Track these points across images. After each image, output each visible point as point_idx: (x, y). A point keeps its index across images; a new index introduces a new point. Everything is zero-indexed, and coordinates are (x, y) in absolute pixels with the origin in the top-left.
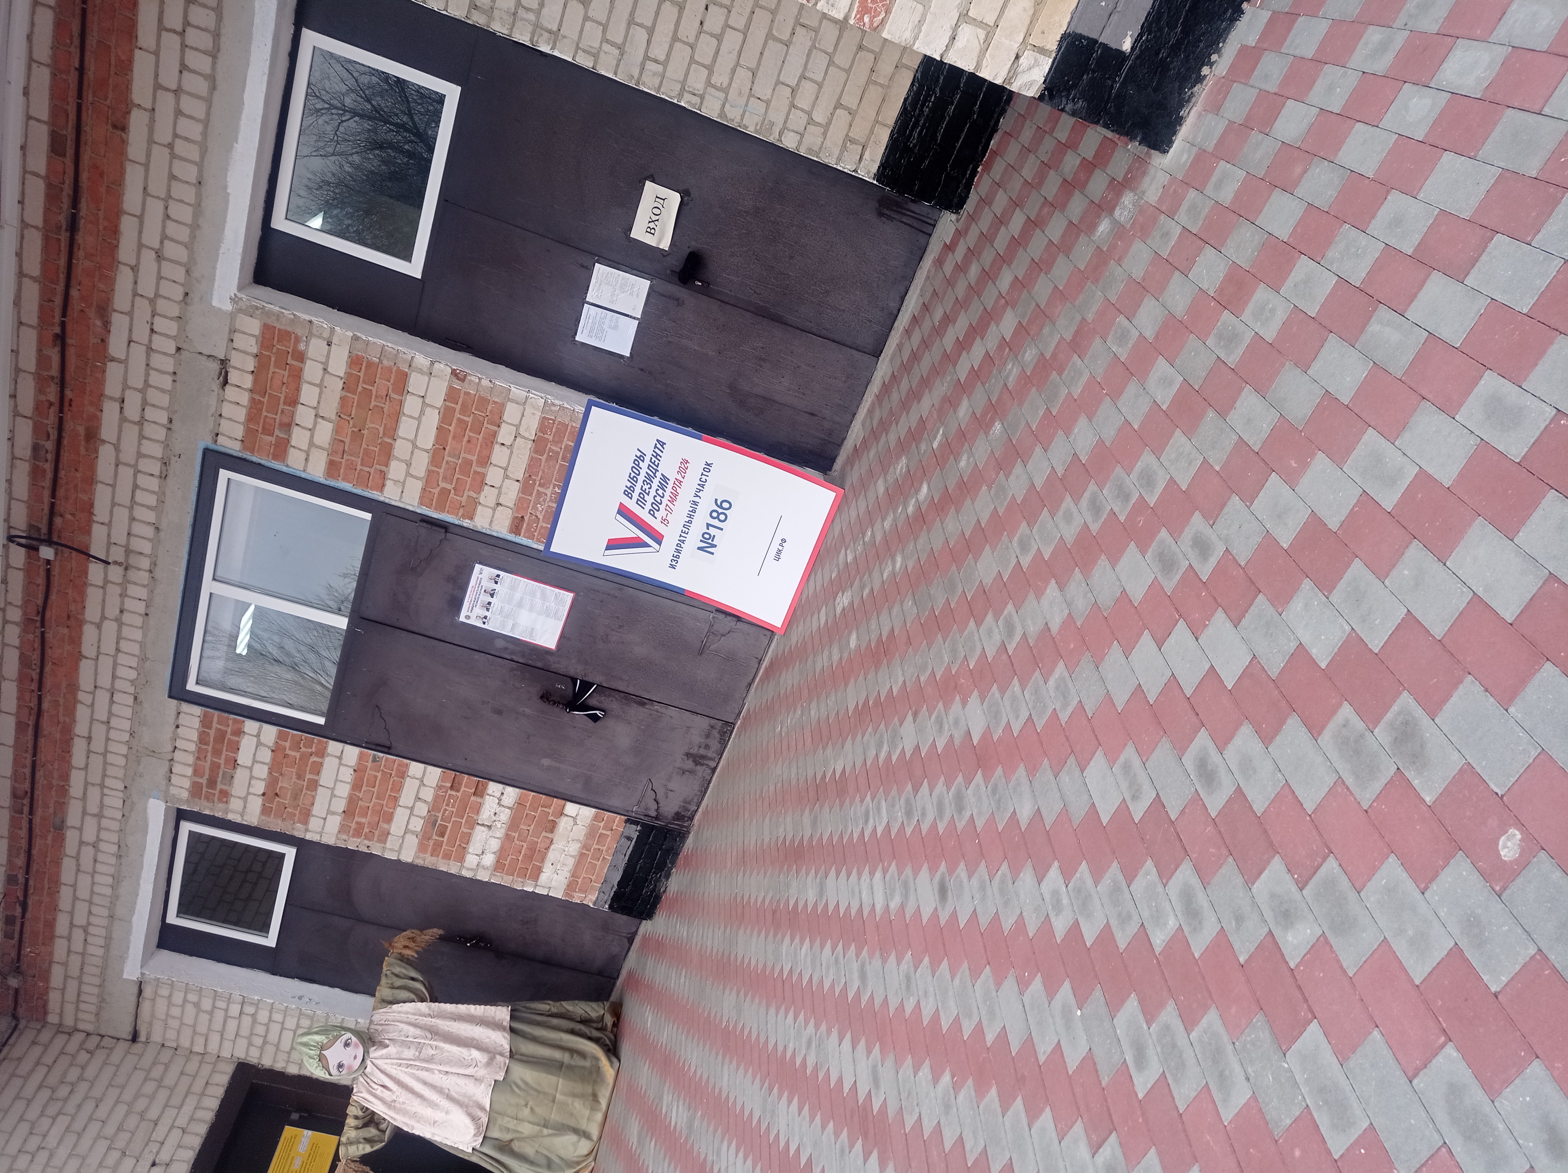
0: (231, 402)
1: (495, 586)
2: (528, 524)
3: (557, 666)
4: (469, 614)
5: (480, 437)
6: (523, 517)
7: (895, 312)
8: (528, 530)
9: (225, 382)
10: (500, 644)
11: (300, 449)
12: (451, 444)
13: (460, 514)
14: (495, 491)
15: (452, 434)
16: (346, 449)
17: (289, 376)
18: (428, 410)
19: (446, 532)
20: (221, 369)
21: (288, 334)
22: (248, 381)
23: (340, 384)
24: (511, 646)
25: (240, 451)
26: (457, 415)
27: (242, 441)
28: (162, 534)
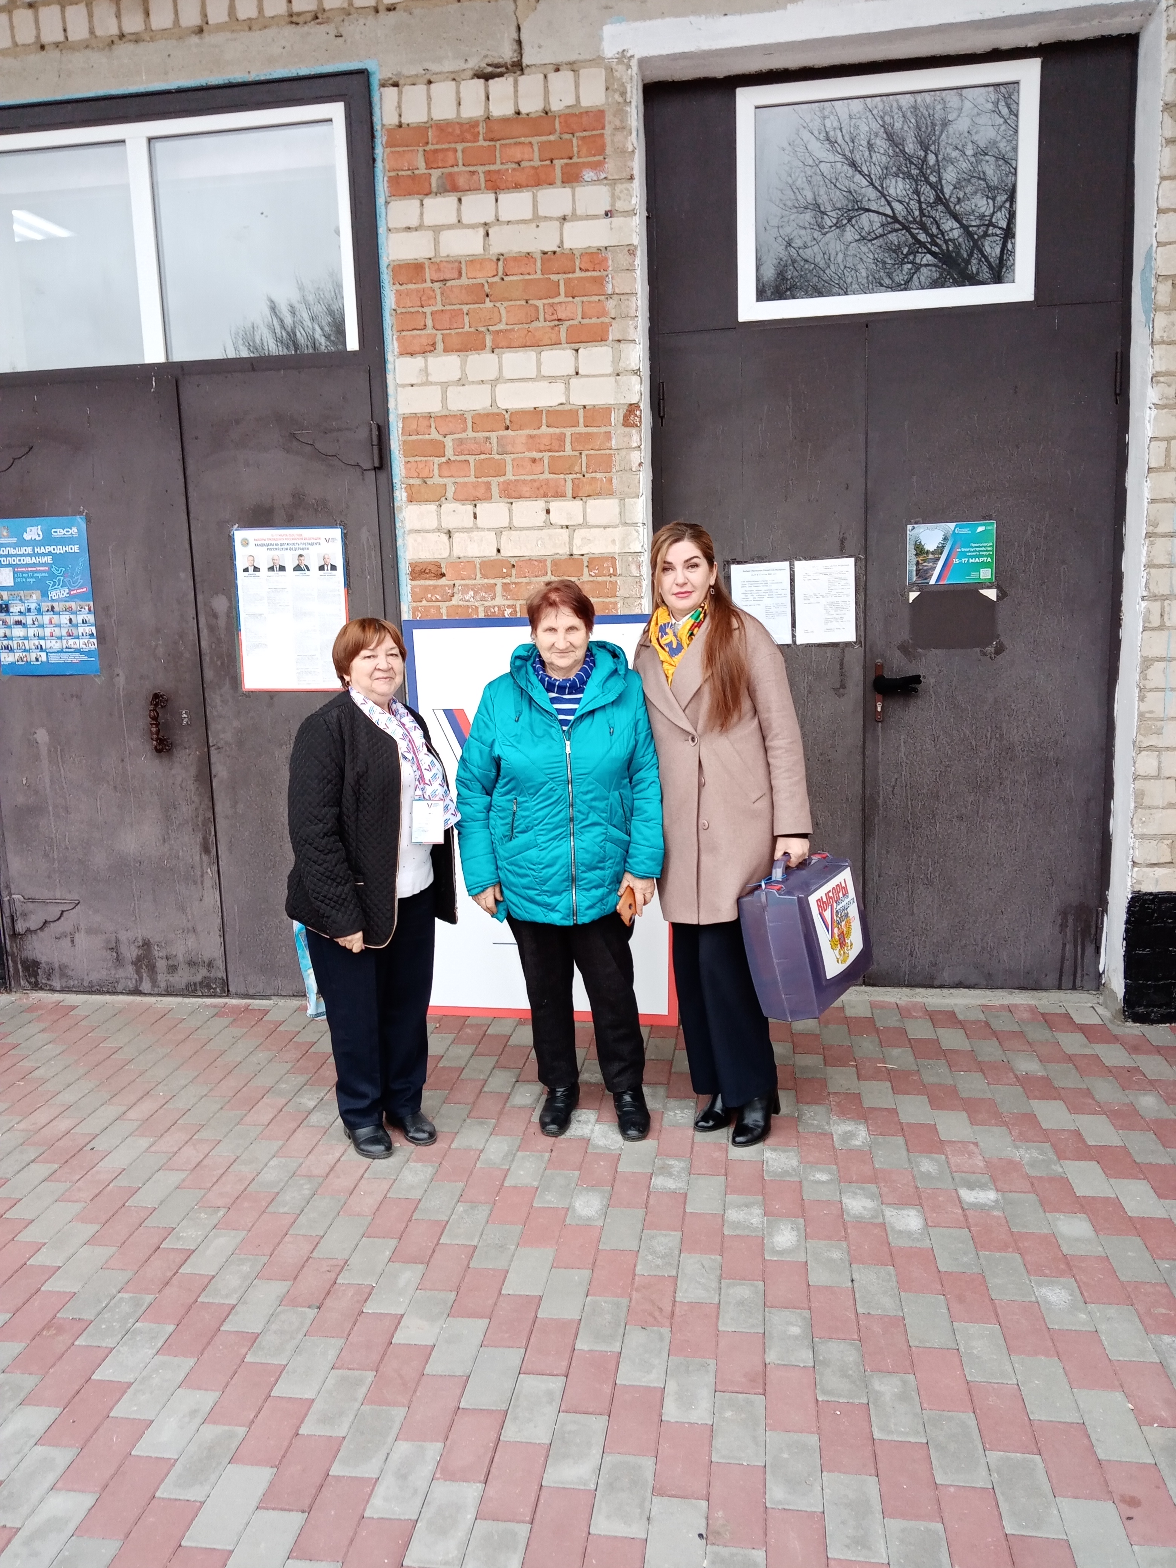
0: (458, 93)
1: (314, 567)
2: (435, 587)
3: (218, 700)
4: (252, 543)
5: (547, 475)
6: (443, 575)
7: (936, 983)
8: (426, 589)
9: (488, 77)
10: (220, 604)
11: (422, 214)
12: (519, 436)
13: (411, 481)
14: (469, 522)
15: (535, 432)
16: (449, 284)
17: (533, 167)
18: (560, 387)
19: (375, 469)
20: (505, 65)
21: (602, 150)
22: (501, 108)
23: (551, 247)
24: (222, 622)
25: (383, 125)
26: (568, 432)
27: (400, 126)
28: (195, 39)
